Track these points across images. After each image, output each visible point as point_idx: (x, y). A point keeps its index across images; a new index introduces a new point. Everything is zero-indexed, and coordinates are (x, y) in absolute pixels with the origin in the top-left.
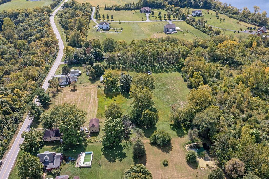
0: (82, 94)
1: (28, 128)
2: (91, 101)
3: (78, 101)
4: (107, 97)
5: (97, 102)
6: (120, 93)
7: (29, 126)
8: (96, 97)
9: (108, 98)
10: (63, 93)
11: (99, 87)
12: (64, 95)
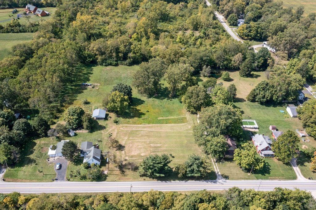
0: (130, 138)
1: (215, 182)
2: (149, 130)
3: (150, 141)
4: (140, 117)
5: (151, 125)
6: (132, 107)
7: (212, 182)
8: (141, 126)
9: (142, 116)
10: (127, 158)
11: (116, 122)
12: (132, 157)
